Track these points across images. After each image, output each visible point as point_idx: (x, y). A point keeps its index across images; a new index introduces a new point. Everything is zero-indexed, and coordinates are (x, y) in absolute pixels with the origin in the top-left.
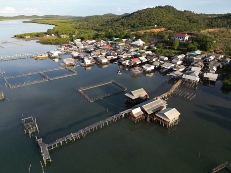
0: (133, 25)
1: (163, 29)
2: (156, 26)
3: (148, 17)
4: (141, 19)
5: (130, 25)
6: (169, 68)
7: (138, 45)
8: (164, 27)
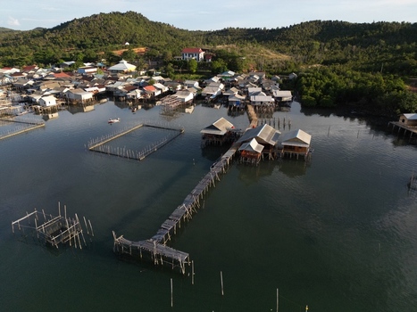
0: (79, 42)
1: (143, 49)
2: (127, 44)
3: (105, 28)
4: (91, 32)
5: (73, 42)
6: (215, 94)
7: (125, 70)
8: (144, 46)
